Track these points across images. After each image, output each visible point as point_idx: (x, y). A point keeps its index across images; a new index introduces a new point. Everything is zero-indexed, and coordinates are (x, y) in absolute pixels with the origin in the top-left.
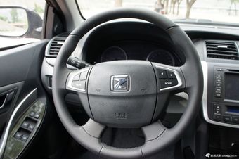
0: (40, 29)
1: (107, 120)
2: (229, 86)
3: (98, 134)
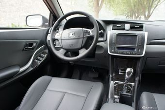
0: (47, 24)
1: (67, 48)
2: (118, 40)
3: (64, 53)
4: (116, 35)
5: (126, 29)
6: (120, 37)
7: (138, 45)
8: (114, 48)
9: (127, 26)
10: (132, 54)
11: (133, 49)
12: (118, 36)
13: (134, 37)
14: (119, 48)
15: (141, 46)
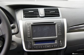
2: (34, 31)
4: (30, 25)
5: (40, 16)
6: (36, 27)
7: (58, 36)
8: (31, 42)
9: (41, 11)
10: (53, 48)
11: (53, 40)
12: (33, 27)
13: (52, 26)
14: (36, 42)
15: (62, 36)
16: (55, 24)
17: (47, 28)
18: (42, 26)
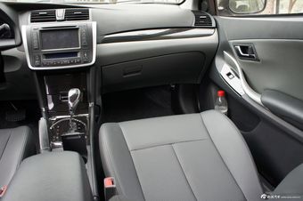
4: (38, 31)
5: (58, 18)
6: (47, 34)
7: (82, 46)
8: (39, 57)
9: (60, 13)
10: (73, 63)
11: (74, 53)
12: (44, 34)
13: (73, 32)
14: (48, 55)
15: (88, 47)
16: (77, 29)
17: (65, 35)
18: (57, 33)
